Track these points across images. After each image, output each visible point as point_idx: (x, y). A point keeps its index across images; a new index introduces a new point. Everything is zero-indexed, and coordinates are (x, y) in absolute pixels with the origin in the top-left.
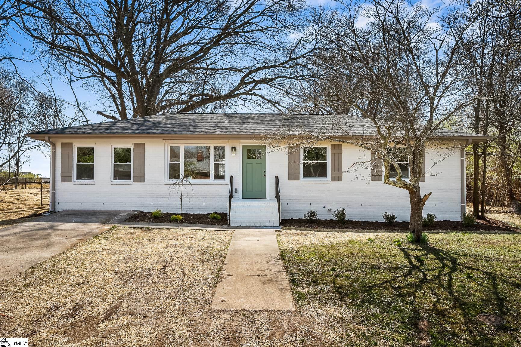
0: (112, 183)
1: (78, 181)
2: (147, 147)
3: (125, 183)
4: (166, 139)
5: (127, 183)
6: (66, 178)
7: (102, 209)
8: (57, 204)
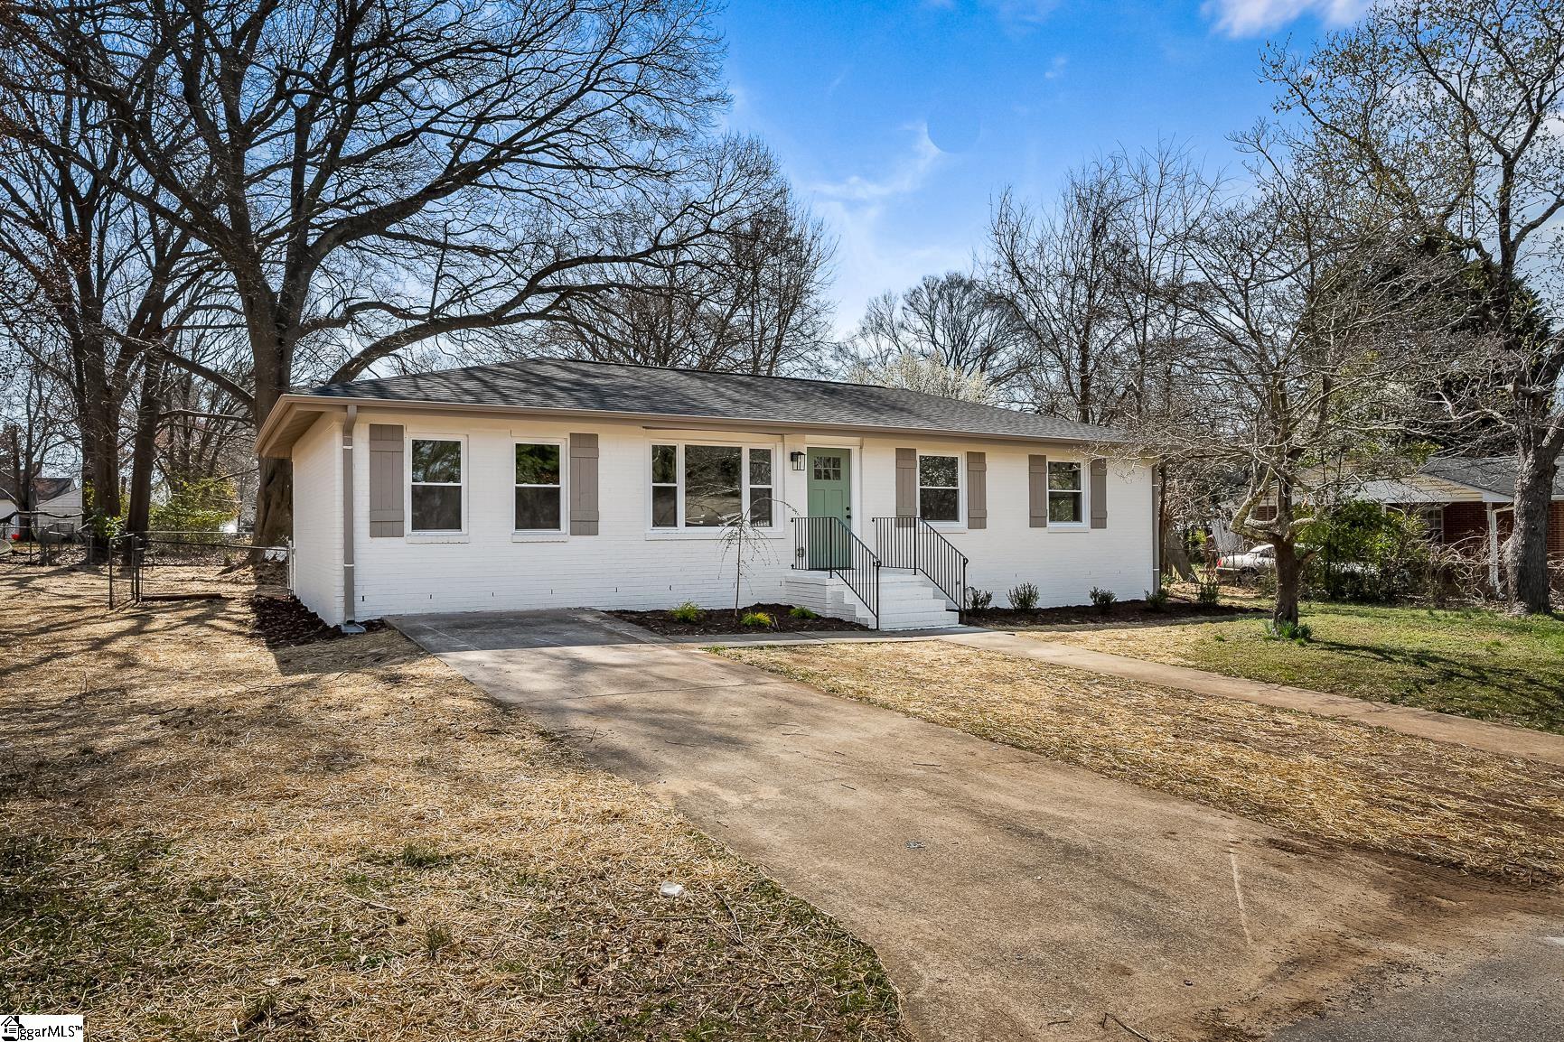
0: (516, 538)
1: (417, 533)
2: (602, 445)
3: (546, 538)
4: (648, 425)
5: (550, 538)
6: (383, 526)
7: (489, 609)
8: (358, 599)
